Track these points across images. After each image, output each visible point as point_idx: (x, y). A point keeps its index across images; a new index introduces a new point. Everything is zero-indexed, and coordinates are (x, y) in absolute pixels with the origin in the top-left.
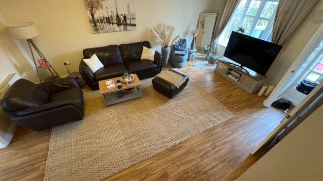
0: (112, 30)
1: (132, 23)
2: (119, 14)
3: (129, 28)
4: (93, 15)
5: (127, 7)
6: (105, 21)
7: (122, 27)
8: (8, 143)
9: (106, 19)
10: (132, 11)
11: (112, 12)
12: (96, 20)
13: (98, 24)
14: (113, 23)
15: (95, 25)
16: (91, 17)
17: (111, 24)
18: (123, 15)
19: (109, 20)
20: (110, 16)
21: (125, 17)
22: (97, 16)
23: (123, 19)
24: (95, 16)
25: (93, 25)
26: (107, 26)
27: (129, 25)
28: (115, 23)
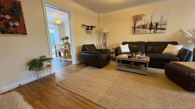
0: (144, 32)
1: (163, 27)
2: (153, 22)
3: (158, 31)
4: (135, 24)
5: (161, 16)
6: (142, 27)
7: (152, 31)
8: (76, 64)
9: (142, 26)
10: (164, 19)
11: (148, 22)
12: (136, 27)
13: (136, 29)
14: (146, 28)
15: (135, 30)
16: (134, 25)
17: (145, 29)
18: (156, 22)
19: (144, 27)
20: (145, 24)
21: (157, 24)
22: (137, 25)
23: (155, 25)
24: (136, 25)
25: (133, 29)
26: (142, 30)
27: (159, 29)
28: (148, 28)
